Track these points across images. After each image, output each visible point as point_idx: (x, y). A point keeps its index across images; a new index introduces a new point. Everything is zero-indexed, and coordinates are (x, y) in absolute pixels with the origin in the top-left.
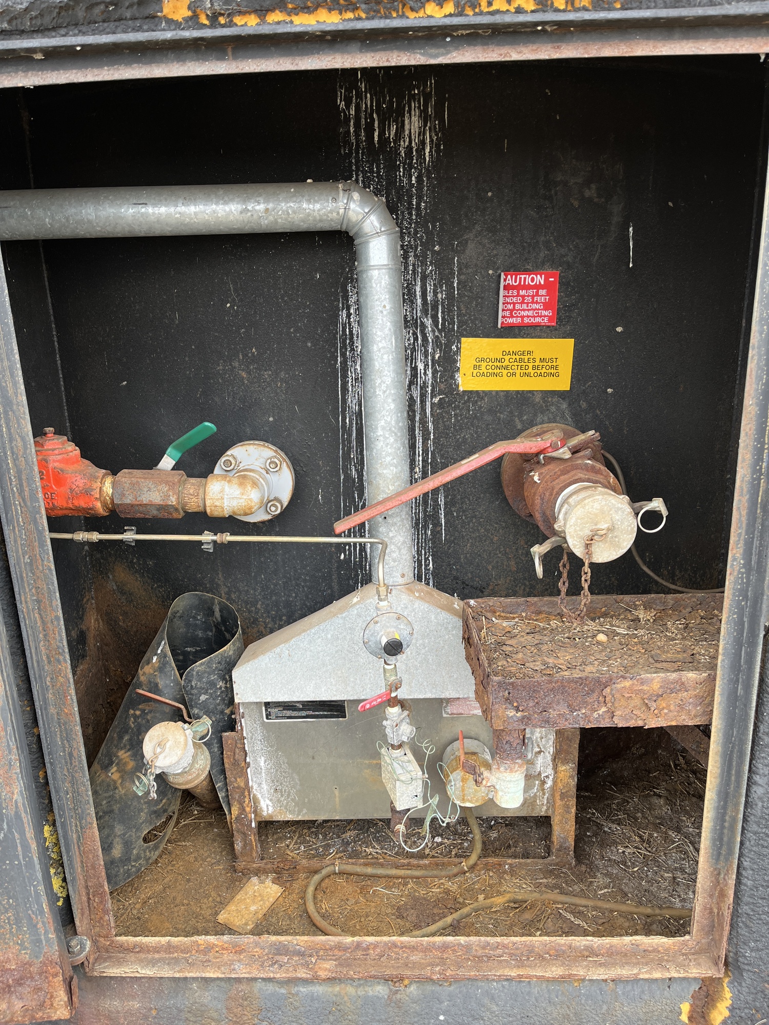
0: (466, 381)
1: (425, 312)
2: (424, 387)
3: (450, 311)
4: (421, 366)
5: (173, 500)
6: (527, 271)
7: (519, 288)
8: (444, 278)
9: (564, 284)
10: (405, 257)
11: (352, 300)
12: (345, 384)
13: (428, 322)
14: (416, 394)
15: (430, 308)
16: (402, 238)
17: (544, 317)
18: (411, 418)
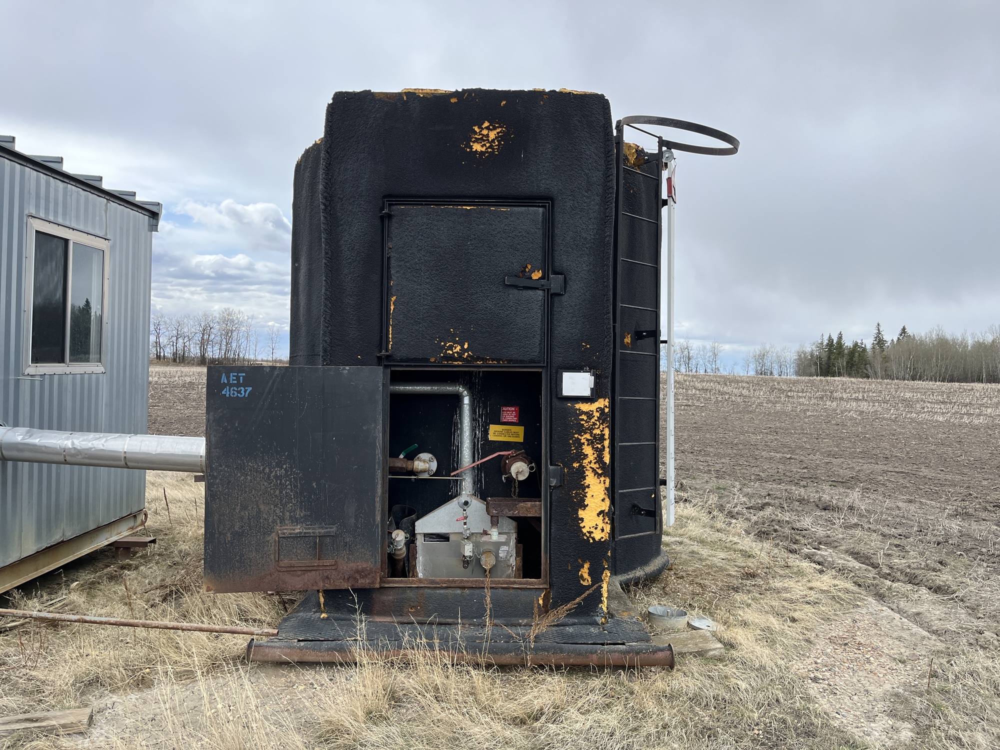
0: (491, 437)
1: (479, 417)
2: (478, 439)
3: (487, 417)
4: (477, 432)
5: (404, 466)
6: (510, 407)
7: (507, 411)
8: (485, 407)
9: (520, 410)
10: (474, 401)
11: (458, 412)
12: (454, 437)
13: (480, 420)
14: (476, 441)
15: (481, 416)
16: (473, 396)
17: (515, 420)
18: (474, 448)
